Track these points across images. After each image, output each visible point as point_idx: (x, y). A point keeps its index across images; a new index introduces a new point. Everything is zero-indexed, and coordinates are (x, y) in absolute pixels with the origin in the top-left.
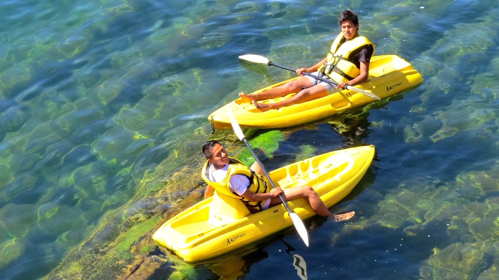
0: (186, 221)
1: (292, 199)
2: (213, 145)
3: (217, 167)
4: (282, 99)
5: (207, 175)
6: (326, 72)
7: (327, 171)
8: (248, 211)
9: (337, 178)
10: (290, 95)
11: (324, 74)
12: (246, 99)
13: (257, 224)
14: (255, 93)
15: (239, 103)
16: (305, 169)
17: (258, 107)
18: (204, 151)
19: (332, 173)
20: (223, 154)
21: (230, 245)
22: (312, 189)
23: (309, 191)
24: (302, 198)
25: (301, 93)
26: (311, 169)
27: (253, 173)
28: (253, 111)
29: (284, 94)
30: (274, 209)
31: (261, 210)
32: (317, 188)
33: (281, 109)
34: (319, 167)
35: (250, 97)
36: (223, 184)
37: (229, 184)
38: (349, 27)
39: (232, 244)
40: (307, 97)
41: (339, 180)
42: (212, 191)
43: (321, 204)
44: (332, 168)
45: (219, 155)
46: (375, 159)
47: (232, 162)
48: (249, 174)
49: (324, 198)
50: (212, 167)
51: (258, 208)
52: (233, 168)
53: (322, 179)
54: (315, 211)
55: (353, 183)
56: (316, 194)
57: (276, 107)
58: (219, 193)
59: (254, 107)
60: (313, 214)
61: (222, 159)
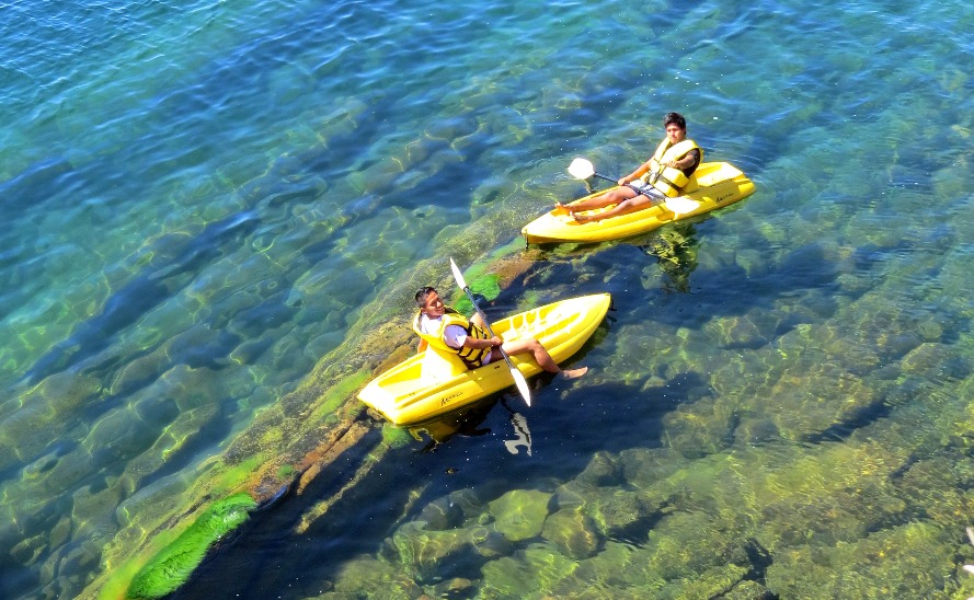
0: (396, 379)
1: (515, 353)
2: (428, 292)
3: (431, 317)
4: (602, 211)
5: (420, 327)
6: (651, 182)
7: (556, 322)
8: (466, 368)
9: (568, 330)
10: (610, 206)
11: (648, 183)
12: (564, 211)
13: (476, 380)
14: (573, 204)
15: (555, 214)
16: (531, 321)
17: (577, 219)
18: (417, 298)
19: (562, 325)
20: (438, 304)
21: (444, 406)
22: (538, 342)
23: (535, 345)
24: (527, 353)
25: (623, 204)
26: (538, 320)
27: (471, 324)
28: (571, 224)
29: (604, 205)
30: (494, 364)
31: (481, 365)
32: (544, 341)
33: (602, 222)
34: (547, 318)
35: (567, 208)
36: (437, 336)
37: (443, 336)
38: (674, 130)
39: (448, 404)
40: (629, 209)
41: (569, 332)
42: (425, 344)
43: (549, 359)
44: (561, 319)
45: (434, 304)
46: (611, 309)
47: (448, 311)
48: (467, 325)
49: (552, 352)
50: (425, 318)
51: (477, 363)
52: (448, 319)
53: (549, 331)
54: (542, 367)
55: (585, 335)
56: (543, 348)
57: (596, 219)
58: (433, 347)
59: (571, 219)
60: (540, 370)
61: (437, 309)
